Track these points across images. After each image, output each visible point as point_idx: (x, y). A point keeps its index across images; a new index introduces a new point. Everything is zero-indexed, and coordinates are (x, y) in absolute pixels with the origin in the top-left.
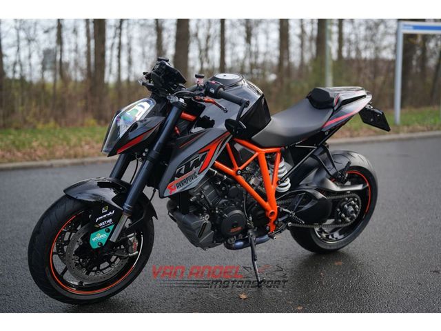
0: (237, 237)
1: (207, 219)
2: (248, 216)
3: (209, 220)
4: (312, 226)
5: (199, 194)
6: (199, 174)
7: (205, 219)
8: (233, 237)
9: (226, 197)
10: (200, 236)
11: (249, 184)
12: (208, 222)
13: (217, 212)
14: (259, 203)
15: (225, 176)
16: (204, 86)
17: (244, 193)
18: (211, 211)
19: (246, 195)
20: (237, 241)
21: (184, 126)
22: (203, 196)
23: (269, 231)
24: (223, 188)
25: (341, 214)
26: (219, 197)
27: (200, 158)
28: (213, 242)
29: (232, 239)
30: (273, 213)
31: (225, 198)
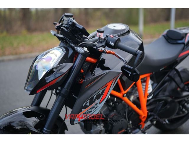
2: (129, 121)
3: (103, 127)
6: (99, 104)
7: (101, 127)
9: (115, 111)
11: (130, 100)
12: (102, 129)
14: (135, 112)
15: (115, 99)
16: (105, 39)
17: (127, 106)
19: (128, 108)
21: (86, 66)
24: (113, 105)
25: (182, 109)
26: (110, 111)
27: (100, 93)
30: (144, 117)
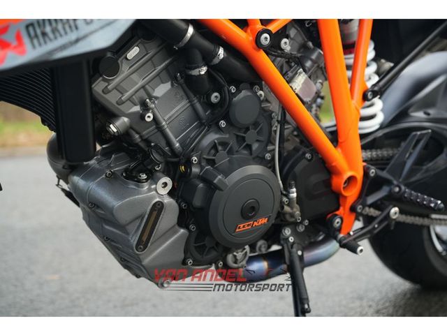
0: (253, 248)
1: (164, 192)
2: (287, 187)
3: (170, 194)
4: (426, 221)
5: (137, 108)
7: (160, 190)
8: (240, 246)
9: (223, 123)
10: (143, 244)
12: (167, 200)
13: (195, 170)
15: (221, 52)
18: (176, 165)
19: (283, 120)
20: (251, 260)
22: (149, 117)
23: (339, 230)
24: (215, 97)
26: (201, 125)
28: (184, 263)
29: (239, 255)
31: (220, 129)
